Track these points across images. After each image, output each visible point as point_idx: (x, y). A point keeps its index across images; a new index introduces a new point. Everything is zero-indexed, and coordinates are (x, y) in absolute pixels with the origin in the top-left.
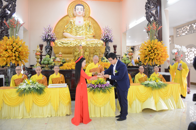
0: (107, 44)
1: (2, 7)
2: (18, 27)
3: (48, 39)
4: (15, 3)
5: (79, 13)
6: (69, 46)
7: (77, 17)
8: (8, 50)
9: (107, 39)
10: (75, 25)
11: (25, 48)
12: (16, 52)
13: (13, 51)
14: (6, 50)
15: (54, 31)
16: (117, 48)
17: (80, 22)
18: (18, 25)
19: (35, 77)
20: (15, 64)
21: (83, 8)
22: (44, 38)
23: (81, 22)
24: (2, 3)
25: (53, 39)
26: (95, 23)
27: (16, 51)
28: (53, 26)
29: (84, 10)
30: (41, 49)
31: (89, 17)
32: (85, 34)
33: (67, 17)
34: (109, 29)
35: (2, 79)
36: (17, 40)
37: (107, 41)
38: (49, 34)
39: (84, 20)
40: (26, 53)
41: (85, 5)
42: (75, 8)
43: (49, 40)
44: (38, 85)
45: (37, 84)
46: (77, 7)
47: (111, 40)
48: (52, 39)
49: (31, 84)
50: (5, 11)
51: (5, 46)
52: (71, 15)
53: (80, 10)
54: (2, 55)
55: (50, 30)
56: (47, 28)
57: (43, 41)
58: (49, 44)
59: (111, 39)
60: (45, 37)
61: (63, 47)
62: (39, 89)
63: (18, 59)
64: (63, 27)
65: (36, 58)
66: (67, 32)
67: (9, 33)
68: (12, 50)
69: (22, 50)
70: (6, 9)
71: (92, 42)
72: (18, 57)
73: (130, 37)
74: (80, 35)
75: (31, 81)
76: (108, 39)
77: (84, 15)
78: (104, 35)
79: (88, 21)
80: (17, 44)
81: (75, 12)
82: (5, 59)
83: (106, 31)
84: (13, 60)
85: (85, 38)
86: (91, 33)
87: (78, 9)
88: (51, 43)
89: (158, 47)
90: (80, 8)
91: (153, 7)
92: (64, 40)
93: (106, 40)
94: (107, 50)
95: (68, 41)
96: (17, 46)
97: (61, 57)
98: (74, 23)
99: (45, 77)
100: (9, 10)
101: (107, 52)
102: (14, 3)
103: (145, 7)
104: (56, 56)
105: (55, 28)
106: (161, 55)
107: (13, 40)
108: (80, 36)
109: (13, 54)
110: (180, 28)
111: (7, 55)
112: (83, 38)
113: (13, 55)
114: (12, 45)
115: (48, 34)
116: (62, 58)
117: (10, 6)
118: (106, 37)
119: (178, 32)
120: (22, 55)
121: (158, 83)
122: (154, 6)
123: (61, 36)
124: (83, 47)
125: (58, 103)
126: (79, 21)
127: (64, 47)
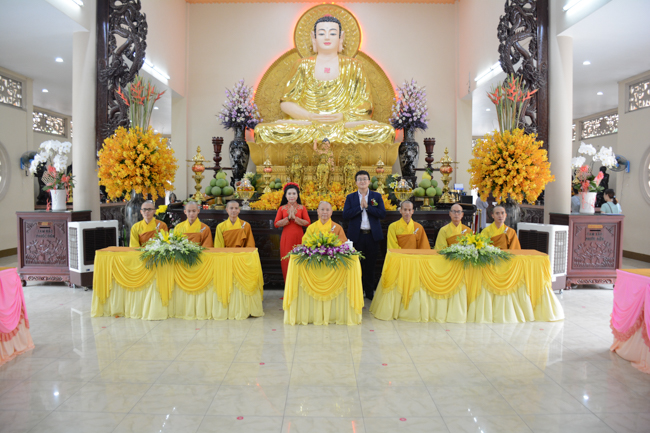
0: (410, 135)
1: (115, 51)
2: (149, 104)
3: (238, 121)
4: (144, 38)
5: (326, 44)
6: (293, 143)
7: (319, 57)
8: (126, 161)
9: (408, 118)
10: (313, 81)
11: (166, 156)
12: (145, 167)
13: (138, 162)
14: (122, 162)
15: (256, 96)
16: (436, 149)
17: (327, 70)
18: (150, 98)
19: (182, 228)
20: (141, 195)
21: (338, 29)
22: (227, 119)
23: (331, 71)
24: (114, 42)
25: (252, 123)
26: (374, 69)
27: (143, 162)
28: (252, 84)
29: (342, 32)
30: (218, 151)
31: (358, 52)
32: (343, 106)
33: (292, 56)
34: (416, 91)
35: (113, 229)
36: (145, 137)
37: (409, 126)
38: (239, 109)
39: (342, 65)
40: (168, 168)
41: (347, 18)
42: (315, 30)
43: (241, 123)
44: (187, 245)
45: (183, 242)
46: (321, 25)
47: (420, 122)
48: (249, 121)
49: (171, 241)
50: (121, 62)
51: (119, 151)
52: (304, 50)
53: (327, 36)
54: (114, 174)
55: (244, 96)
56: (236, 90)
57: (223, 126)
58: (239, 134)
59: (422, 121)
60: (231, 114)
61: (277, 145)
62: (187, 253)
63: (148, 183)
64: (281, 84)
65: (193, 180)
66: (292, 101)
67: (130, 117)
68: (134, 161)
69: (158, 160)
70: (124, 57)
71: (361, 131)
72: (149, 178)
73: (488, 110)
74: (327, 110)
75: (171, 235)
76: (410, 120)
77: (341, 48)
78: (402, 108)
79: (352, 65)
80: (145, 146)
81: (313, 40)
82: (119, 181)
83: (407, 97)
84: (137, 184)
85: (341, 116)
86: (362, 103)
87: (322, 32)
88: (246, 131)
89: (518, 151)
90: (328, 30)
91: (523, 28)
92: (281, 126)
93: (404, 122)
94: (410, 153)
95: (292, 126)
96: (147, 152)
97: (270, 172)
98: (310, 73)
99: (206, 228)
100: (131, 58)
101: (409, 157)
102: (141, 39)
103: (497, 32)
104: (258, 170)
105: (259, 89)
106: (524, 174)
107: (138, 135)
108: (329, 113)
109: (138, 170)
110: (637, 84)
111: (124, 173)
112: (335, 117)
113: (138, 174)
114: (135, 147)
115: (236, 108)
116: (274, 177)
117: (132, 49)
118: (405, 114)
119: (631, 96)
120: (159, 173)
121: (483, 252)
122: (527, 27)
123: (276, 110)
124: (332, 144)
125: (230, 287)
126: (327, 68)
127: (280, 146)
